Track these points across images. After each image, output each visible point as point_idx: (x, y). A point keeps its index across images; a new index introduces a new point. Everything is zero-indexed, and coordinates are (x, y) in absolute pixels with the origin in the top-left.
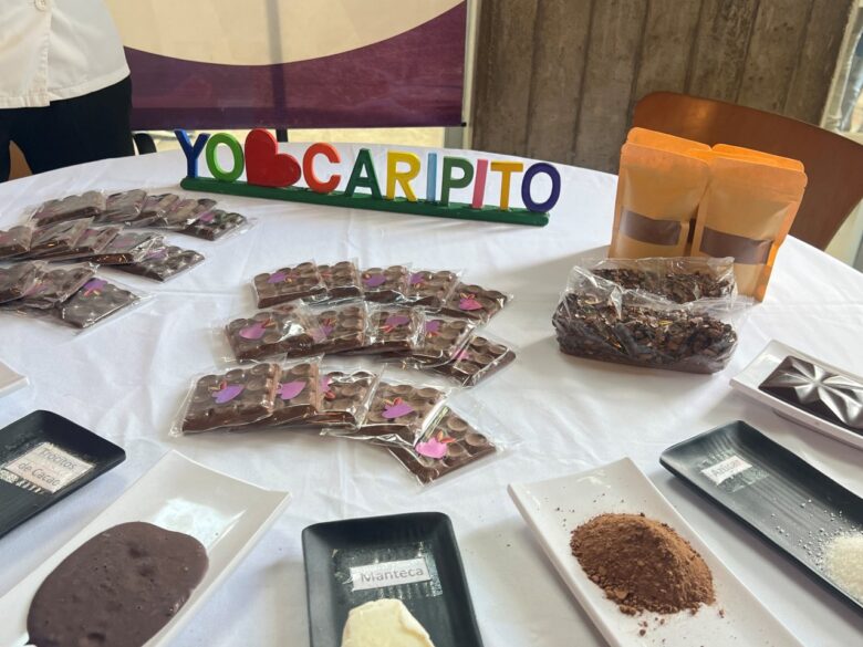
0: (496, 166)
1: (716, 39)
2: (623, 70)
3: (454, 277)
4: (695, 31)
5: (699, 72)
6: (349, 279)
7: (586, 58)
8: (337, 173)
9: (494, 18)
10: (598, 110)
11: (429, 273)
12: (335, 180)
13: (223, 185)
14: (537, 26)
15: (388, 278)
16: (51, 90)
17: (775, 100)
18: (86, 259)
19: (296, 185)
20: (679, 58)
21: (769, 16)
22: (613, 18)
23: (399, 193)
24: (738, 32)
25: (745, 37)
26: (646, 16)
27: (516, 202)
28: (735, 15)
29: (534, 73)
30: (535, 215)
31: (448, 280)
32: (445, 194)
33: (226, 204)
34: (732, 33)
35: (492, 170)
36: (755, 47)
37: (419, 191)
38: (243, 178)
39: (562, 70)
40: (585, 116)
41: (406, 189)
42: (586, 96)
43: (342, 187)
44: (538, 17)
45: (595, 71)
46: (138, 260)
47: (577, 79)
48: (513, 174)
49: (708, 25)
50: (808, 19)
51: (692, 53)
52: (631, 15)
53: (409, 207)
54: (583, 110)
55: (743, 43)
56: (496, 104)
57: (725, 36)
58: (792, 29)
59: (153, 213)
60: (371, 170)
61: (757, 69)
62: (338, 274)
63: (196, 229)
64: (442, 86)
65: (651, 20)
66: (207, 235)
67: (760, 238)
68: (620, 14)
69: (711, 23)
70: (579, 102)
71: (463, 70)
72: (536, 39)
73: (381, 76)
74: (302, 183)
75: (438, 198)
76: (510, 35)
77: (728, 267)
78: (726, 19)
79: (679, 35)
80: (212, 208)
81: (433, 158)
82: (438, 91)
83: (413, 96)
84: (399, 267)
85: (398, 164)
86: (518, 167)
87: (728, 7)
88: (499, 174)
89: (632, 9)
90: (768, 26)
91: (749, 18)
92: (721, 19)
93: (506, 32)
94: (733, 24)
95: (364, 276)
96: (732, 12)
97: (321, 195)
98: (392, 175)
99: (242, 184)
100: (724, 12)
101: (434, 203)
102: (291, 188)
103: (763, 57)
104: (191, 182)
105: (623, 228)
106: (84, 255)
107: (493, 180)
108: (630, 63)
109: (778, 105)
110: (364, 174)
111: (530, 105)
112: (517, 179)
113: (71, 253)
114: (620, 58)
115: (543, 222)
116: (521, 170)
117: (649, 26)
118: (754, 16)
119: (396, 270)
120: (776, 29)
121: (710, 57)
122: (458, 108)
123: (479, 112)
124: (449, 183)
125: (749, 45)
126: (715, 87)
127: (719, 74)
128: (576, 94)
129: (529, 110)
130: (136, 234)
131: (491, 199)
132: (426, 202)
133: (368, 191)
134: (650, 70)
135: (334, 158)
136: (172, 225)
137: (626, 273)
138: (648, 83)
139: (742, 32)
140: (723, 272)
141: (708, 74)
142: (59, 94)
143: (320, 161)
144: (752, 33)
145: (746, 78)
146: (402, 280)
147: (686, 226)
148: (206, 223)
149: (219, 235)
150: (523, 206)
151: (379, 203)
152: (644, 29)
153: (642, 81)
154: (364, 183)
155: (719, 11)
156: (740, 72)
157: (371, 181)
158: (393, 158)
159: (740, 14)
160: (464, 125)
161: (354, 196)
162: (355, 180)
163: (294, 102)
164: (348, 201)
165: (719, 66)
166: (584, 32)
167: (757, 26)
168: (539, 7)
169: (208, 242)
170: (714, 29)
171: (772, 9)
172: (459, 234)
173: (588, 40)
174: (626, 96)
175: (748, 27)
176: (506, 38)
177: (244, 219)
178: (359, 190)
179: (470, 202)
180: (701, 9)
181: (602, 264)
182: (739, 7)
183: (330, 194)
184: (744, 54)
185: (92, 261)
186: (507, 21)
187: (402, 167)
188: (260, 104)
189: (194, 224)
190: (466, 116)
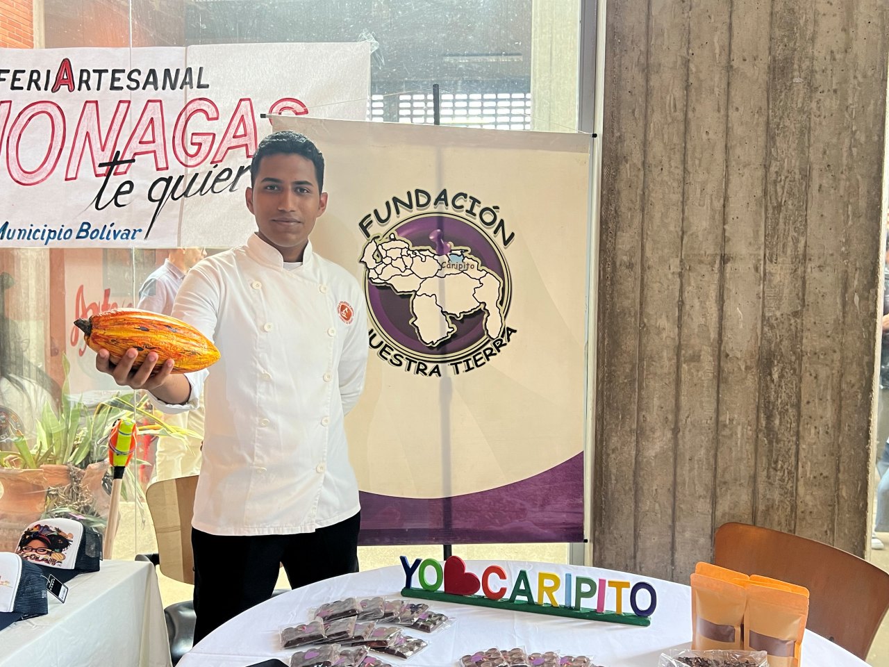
0: (611, 584)
1: (770, 483)
2: (704, 506)
3: (588, 660)
4: (754, 478)
5: (761, 507)
6: (521, 660)
7: (674, 497)
8: (504, 587)
9: (604, 469)
10: (688, 535)
11: (572, 657)
12: (503, 591)
13: (428, 593)
14: (635, 474)
15: (546, 660)
16: (317, 521)
17: (825, 528)
18: (362, 643)
19: (477, 594)
20: (745, 497)
21: (808, 468)
22: (691, 470)
23: (546, 600)
24: (787, 479)
25: (793, 482)
26: (716, 468)
27: (627, 609)
28: (782, 467)
29: (636, 506)
30: (641, 618)
31: (585, 662)
32: (578, 602)
33: (434, 607)
34: (782, 480)
35: (609, 586)
36: (801, 490)
37: (560, 601)
38: (442, 588)
39: (657, 505)
40: (678, 539)
41: (551, 598)
42: (677, 523)
43: (507, 596)
44: (636, 468)
45: (682, 506)
46: (391, 645)
47: (670, 511)
48: (624, 590)
49: (763, 475)
50: (838, 470)
51: (754, 493)
52: (704, 467)
53: (553, 611)
54: (676, 534)
55: (792, 487)
56: (609, 528)
57: (777, 483)
58: (827, 477)
59: (392, 614)
60: (527, 584)
61: (807, 505)
62: (514, 656)
63: (418, 624)
64: (567, 512)
65: (719, 471)
66: (425, 628)
67: (786, 639)
68: (696, 466)
69: (765, 473)
70: (673, 528)
71: (583, 500)
72: (636, 483)
73: (521, 504)
74: (480, 593)
75: (573, 605)
76: (616, 480)
77: (763, 658)
78: (775, 469)
79: (742, 481)
80: (426, 611)
81: (568, 577)
82: (564, 515)
83: (546, 519)
84: (552, 653)
85: (545, 580)
86: (627, 585)
87: (776, 462)
88: (614, 589)
89: (704, 463)
90: (808, 474)
91: (793, 470)
92: (771, 470)
93: (613, 478)
94: (782, 474)
95: (530, 658)
96: (779, 466)
97: (493, 601)
98: (542, 588)
99: (441, 593)
100: (773, 465)
101: (571, 608)
102: (472, 596)
103: (809, 498)
104: (408, 591)
105: (698, 630)
106: (358, 641)
107: (610, 593)
108: (708, 501)
109: (828, 532)
110: (522, 587)
111: (635, 530)
112: (626, 593)
113: (351, 639)
114: (700, 496)
115: (647, 623)
116: (629, 587)
117: (719, 476)
118: (797, 468)
119: (550, 654)
120: (815, 477)
121: (768, 496)
122: (582, 528)
123: (597, 533)
124: (580, 594)
125: (796, 489)
126: (776, 518)
127: (778, 509)
128: (670, 523)
129: (635, 534)
130: (385, 628)
131: (610, 607)
132: (565, 607)
133: (525, 599)
134: (724, 506)
135: (502, 576)
136: (404, 622)
137: (699, 660)
138: (724, 515)
139: (789, 479)
140: (761, 662)
141: (769, 509)
142: (321, 524)
143: (493, 577)
144: (797, 480)
145: (799, 512)
146: (554, 661)
147: (738, 629)
148: (424, 621)
149: (433, 629)
150: (631, 611)
151: (531, 607)
152: (715, 477)
153: (718, 514)
154: (522, 593)
155: (769, 464)
156: (794, 508)
157: (527, 592)
158: (542, 577)
159: (785, 466)
160: (586, 541)
161: (515, 602)
162: (517, 591)
163: (458, 524)
164: (511, 605)
165: (777, 503)
166: (671, 478)
167: (800, 476)
168: (636, 462)
169: (427, 634)
170: (768, 477)
171: (809, 463)
172: (589, 630)
173: (675, 483)
174: (709, 524)
175: (793, 475)
176: (613, 482)
177: (447, 618)
178: (519, 598)
179: (596, 608)
180: (756, 463)
181: (682, 654)
182: (784, 462)
183: (499, 600)
184: (794, 494)
185: (367, 645)
186: (614, 471)
187: (548, 583)
188: (435, 526)
189: (417, 621)
190: (587, 534)
